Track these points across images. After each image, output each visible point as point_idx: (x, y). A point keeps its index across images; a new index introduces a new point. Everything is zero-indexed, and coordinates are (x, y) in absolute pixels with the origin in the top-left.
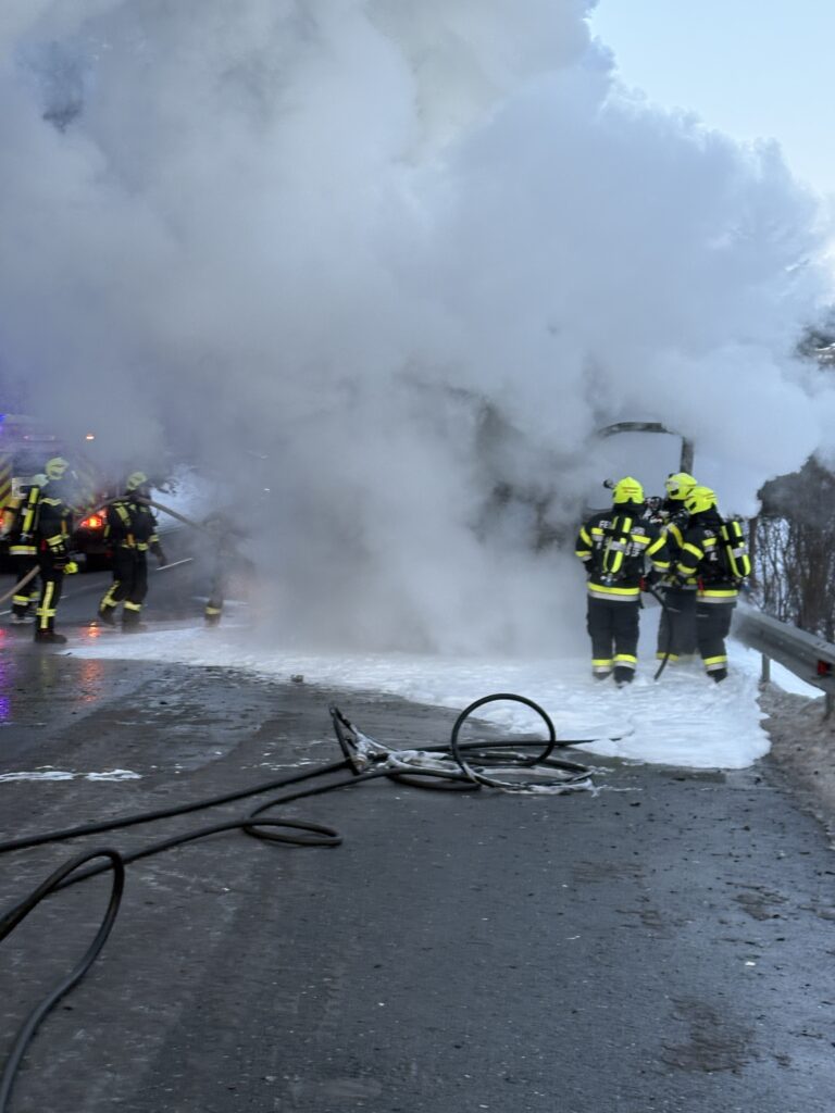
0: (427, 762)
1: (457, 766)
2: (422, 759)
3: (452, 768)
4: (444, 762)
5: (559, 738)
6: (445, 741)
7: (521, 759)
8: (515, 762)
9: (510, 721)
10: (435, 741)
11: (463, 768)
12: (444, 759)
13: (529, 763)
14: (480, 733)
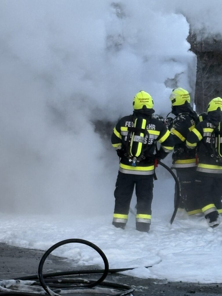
0: (22, 287)
1: (43, 289)
2: (18, 285)
3: (39, 290)
4: (34, 287)
5: (111, 267)
6: (35, 272)
7: (86, 283)
8: (82, 284)
9: (79, 257)
10: (27, 272)
11: (47, 290)
12: (34, 284)
13: (91, 285)
14: (58, 266)
